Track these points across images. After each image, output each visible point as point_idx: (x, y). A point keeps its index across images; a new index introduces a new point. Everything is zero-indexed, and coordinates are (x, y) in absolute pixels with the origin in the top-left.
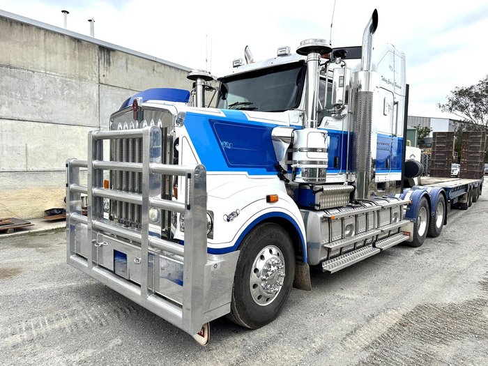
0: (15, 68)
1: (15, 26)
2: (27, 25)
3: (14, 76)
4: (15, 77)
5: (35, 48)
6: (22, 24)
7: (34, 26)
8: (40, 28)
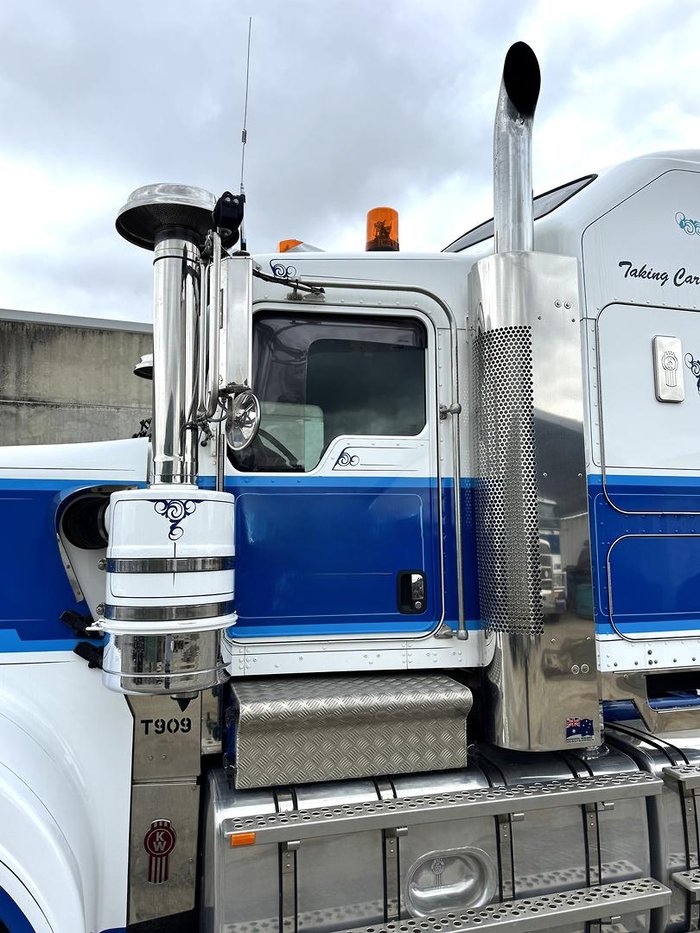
0: (86, 406)
1: (90, 337)
2: (111, 332)
3: (84, 420)
4: (86, 421)
5: (122, 367)
6: (101, 332)
7: (123, 331)
8: (131, 334)
